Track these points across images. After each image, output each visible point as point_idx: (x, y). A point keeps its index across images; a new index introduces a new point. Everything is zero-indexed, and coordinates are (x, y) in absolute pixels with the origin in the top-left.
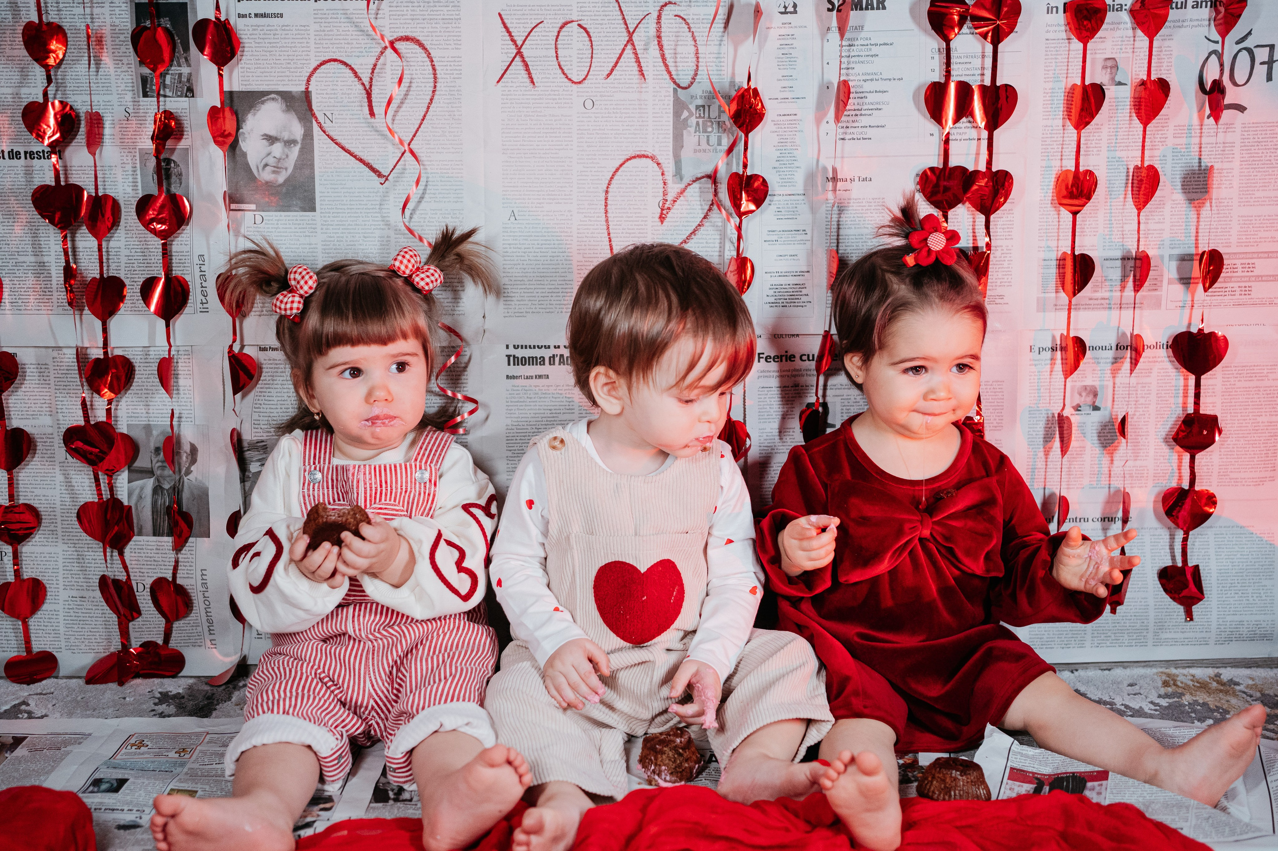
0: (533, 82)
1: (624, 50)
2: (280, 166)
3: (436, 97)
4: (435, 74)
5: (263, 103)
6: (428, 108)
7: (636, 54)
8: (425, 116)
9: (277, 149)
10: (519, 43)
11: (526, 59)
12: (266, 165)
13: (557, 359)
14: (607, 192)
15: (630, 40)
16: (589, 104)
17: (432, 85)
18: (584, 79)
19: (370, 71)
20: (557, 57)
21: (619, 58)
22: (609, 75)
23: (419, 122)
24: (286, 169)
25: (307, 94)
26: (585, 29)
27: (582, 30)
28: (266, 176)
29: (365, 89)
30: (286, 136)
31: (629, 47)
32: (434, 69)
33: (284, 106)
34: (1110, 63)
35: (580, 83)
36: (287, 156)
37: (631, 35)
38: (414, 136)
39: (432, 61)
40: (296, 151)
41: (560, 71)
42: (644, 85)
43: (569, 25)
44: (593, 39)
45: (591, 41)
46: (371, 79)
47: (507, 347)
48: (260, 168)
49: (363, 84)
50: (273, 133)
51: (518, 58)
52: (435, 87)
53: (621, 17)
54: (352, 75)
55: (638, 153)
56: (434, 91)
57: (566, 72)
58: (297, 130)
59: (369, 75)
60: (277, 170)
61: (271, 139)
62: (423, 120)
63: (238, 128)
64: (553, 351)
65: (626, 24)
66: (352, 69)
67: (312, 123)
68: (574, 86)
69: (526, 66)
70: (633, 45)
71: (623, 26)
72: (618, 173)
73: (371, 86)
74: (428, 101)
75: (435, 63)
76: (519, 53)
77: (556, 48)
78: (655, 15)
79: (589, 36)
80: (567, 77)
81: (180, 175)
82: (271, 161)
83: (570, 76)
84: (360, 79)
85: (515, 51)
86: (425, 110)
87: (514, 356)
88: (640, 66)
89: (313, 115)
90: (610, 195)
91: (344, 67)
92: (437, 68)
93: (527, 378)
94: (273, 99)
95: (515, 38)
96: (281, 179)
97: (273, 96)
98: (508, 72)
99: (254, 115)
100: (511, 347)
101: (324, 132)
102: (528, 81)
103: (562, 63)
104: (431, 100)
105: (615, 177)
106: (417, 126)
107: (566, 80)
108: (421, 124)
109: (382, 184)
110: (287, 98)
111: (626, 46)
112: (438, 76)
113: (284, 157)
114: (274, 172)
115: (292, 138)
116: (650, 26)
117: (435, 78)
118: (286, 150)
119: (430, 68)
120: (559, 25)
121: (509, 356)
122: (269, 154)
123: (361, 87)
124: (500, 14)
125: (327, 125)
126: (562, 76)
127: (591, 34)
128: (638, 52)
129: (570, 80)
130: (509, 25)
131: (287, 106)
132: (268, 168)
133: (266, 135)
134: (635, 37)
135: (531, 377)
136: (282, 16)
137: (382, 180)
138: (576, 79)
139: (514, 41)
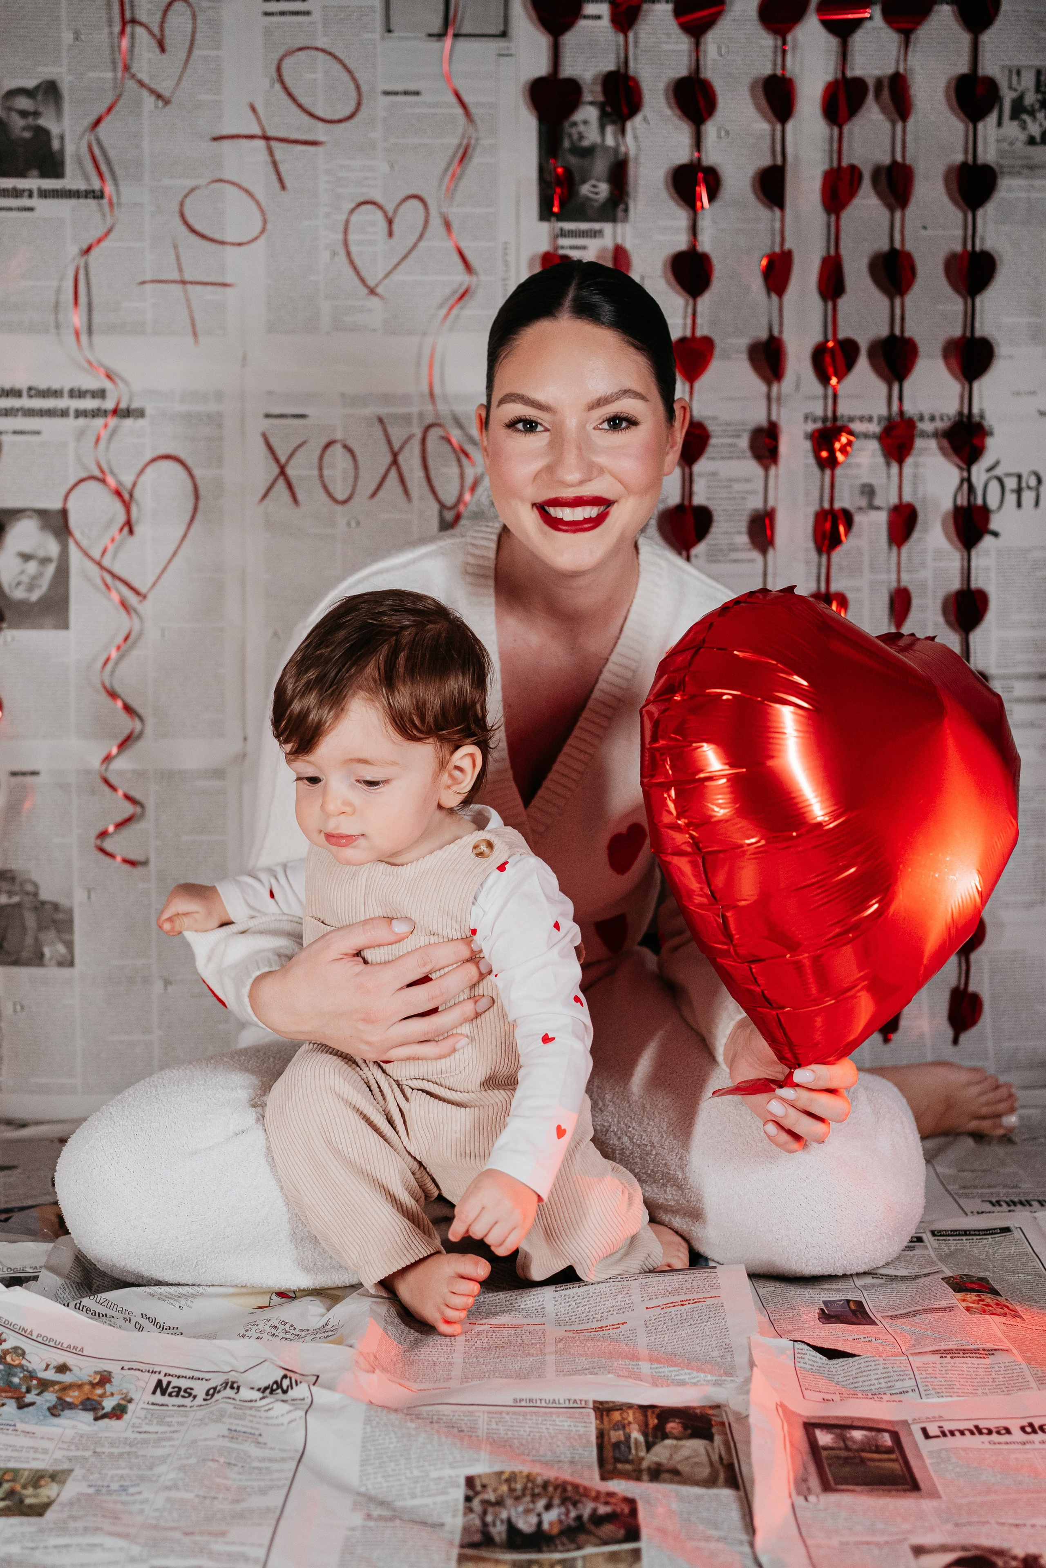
0: (297, 503)
1: (388, 471)
2: (34, 583)
3: (198, 514)
4: (196, 492)
5: (18, 520)
6: (190, 525)
7: (401, 475)
8: (186, 534)
9: (32, 567)
10: (283, 462)
11: (291, 478)
12: (19, 583)
15: (395, 462)
16: (353, 524)
17: (194, 502)
18: (349, 499)
19: (130, 489)
20: (322, 477)
21: (384, 478)
22: (374, 494)
23: (179, 542)
24: (40, 586)
25: (64, 513)
26: (350, 450)
27: (346, 451)
28: (19, 594)
29: (125, 506)
30: (41, 553)
31: (394, 468)
32: (197, 487)
33: (39, 524)
34: (867, 489)
35: (345, 502)
36: (40, 575)
37: (395, 455)
38: (175, 554)
39: (194, 481)
40: (51, 570)
41: (324, 491)
42: (409, 506)
43: (334, 445)
44: (358, 459)
45: (356, 462)
48: (14, 584)
49: (122, 502)
50: (27, 550)
51: (282, 478)
52: (197, 504)
53: (385, 438)
56: (196, 509)
57: (331, 491)
58: (53, 548)
60: (31, 588)
61: (26, 557)
62: (184, 538)
65: (391, 445)
68: (340, 506)
69: (290, 486)
70: (398, 466)
71: (388, 447)
73: (130, 503)
74: (189, 521)
75: (198, 482)
76: (283, 472)
77: (321, 469)
78: (419, 436)
79: (354, 457)
80: (332, 497)
82: (25, 579)
83: (335, 496)
85: (278, 471)
86: (186, 527)
88: (405, 488)
89: (70, 533)
91: (101, 484)
92: (199, 486)
94: (30, 517)
95: (279, 458)
96: (35, 596)
97: (28, 513)
98: (272, 492)
101: (81, 549)
102: (292, 502)
103: (326, 482)
104: (194, 517)
107: (331, 500)
108: (181, 543)
109: (141, 602)
110: (42, 514)
111: (391, 466)
112: (200, 495)
113: (38, 574)
114: (27, 591)
115: (48, 555)
116: (415, 448)
117: (197, 497)
118: (41, 569)
119: (192, 486)
120: (324, 446)
122: (23, 572)
123: (121, 505)
124: (265, 436)
125: (84, 543)
126: (327, 496)
127: (357, 455)
128: (403, 473)
129: (335, 499)
130: (273, 445)
131: (44, 524)
132: (21, 587)
133: (22, 553)
134: (401, 459)
136: (38, 433)
137: (140, 598)
138: (340, 497)
139: (277, 460)
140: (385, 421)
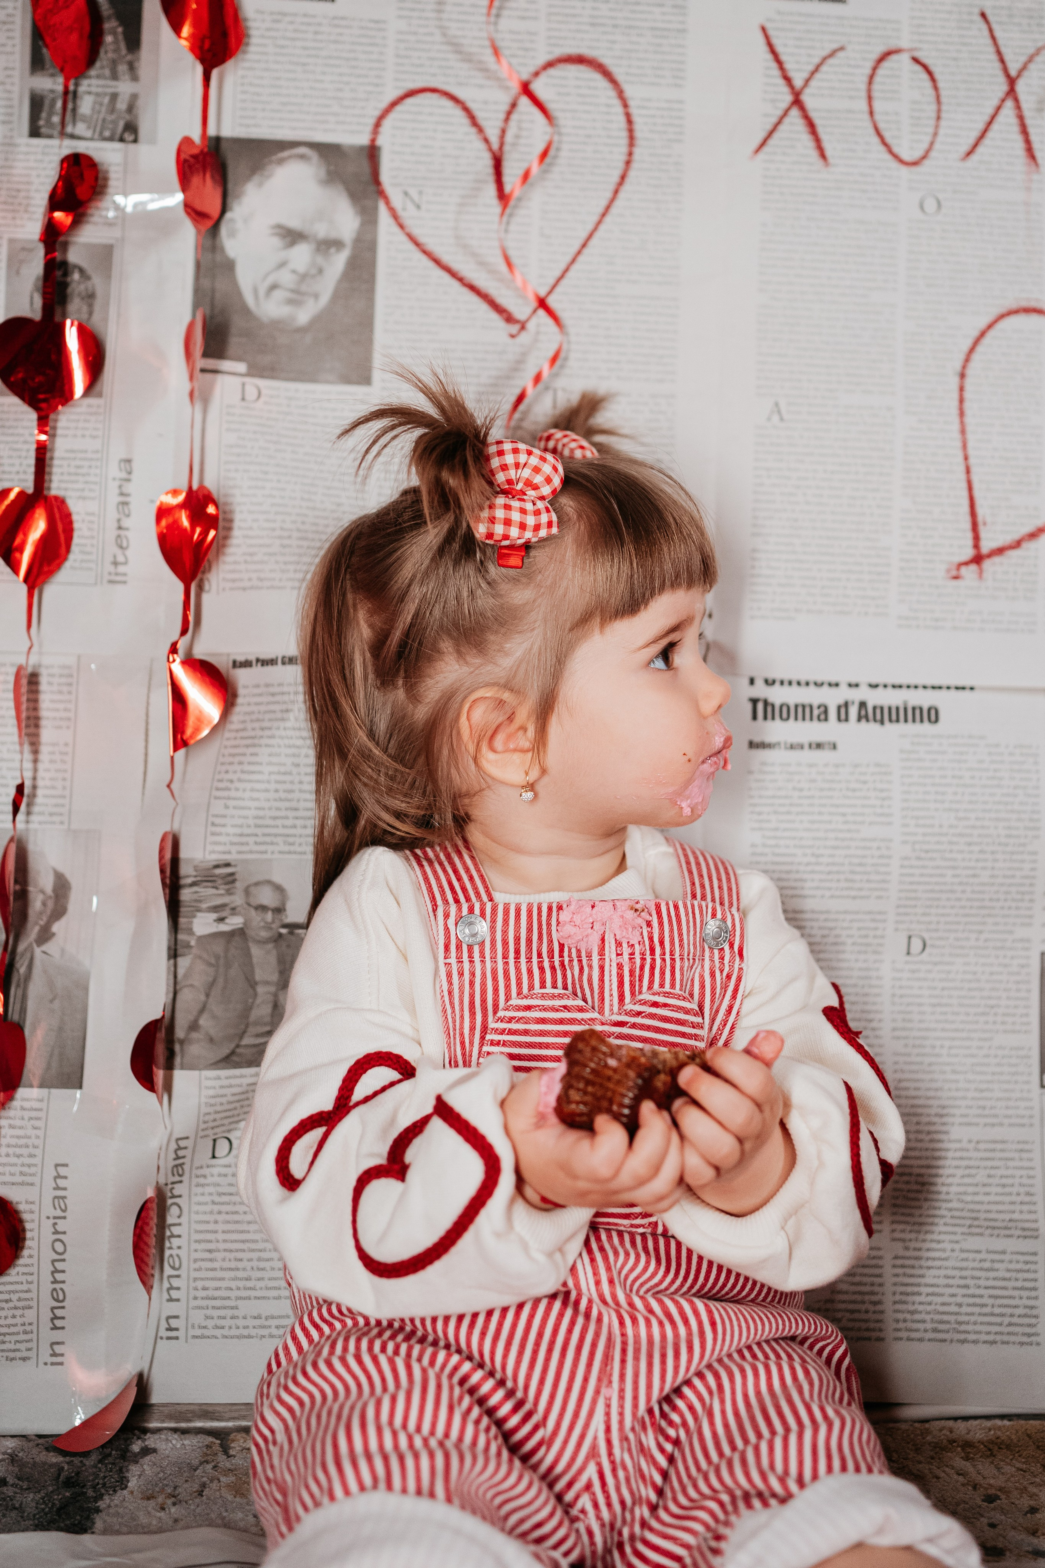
0: (823, 156)
1: (998, 108)
2: (304, 288)
3: (632, 174)
4: (631, 131)
5: (279, 162)
6: (616, 192)
7: (1021, 118)
8: (608, 208)
9: (301, 256)
10: (798, 83)
11: (813, 114)
12: (274, 287)
13: (853, 711)
14: (962, 376)
15: (1012, 92)
16: (930, 205)
17: (624, 150)
18: (924, 157)
19: (502, 116)
20: (871, 113)
21: (990, 123)
22: (969, 153)
23: (595, 218)
24: (316, 297)
25: (372, 153)
26: (925, 67)
27: (918, 68)
28: (273, 309)
29: (490, 149)
30: (322, 230)
31: (1009, 103)
32: (629, 121)
33: (322, 172)
35: (915, 164)
36: (320, 271)
37: (1012, 82)
38: (584, 245)
39: (625, 106)
40: (338, 264)
41: (876, 140)
42: (1035, 177)
43: (894, 57)
44: (940, 85)
45: (936, 88)
46: (503, 131)
47: (752, 681)
48: (262, 292)
49: (486, 140)
50: (294, 223)
51: (795, 112)
52: (630, 154)
53: (992, 49)
54: (466, 121)
55: (1024, 304)
56: (628, 163)
57: (889, 140)
58: (344, 220)
59: (500, 124)
60: (296, 298)
61: (290, 236)
62: (604, 215)
63: (224, 210)
64: (843, 694)
65: (1002, 61)
66: (466, 110)
67: (376, 208)
68: (904, 170)
69: (811, 126)
70: (1016, 100)
71: (998, 65)
72: (986, 340)
73: (502, 144)
74: (616, 178)
75: (633, 111)
76: (797, 102)
77: (870, 98)
79: (933, 79)
80: (891, 152)
81: (90, 297)
82: (285, 278)
83: (896, 150)
84: (480, 130)
85: (789, 98)
86: (609, 195)
87: (766, 703)
88: (1028, 142)
89: (381, 193)
90: (969, 383)
91: (449, 103)
92: (636, 119)
93: (792, 747)
94: (302, 157)
95: (791, 74)
96: (303, 316)
97: (300, 150)
98: (776, 135)
99: (260, 185)
100: (759, 683)
101: (401, 226)
102: (814, 154)
103: (881, 126)
104: (623, 177)
105: (980, 349)
106: (590, 227)
107: (888, 157)
108: (599, 223)
109: (513, 336)
110: (329, 153)
111: (1003, 101)
112: (638, 134)
113: (314, 271)
114: (290, 302)
115: (334, 235)
117: (632, 138)
118: (320, 260)
119: (622, 119)
120: (875, 56)
121: (754, 701)
122: (282, 265)
123: (482, 146)
124: (764, 29)
125: (408, 214)
126: (882, 148)
127: (937, 76)
128: (1027, 114)
129: (896, 156)
130: (779, 49)
131: (329, 173)
132: (278, 294)
133: (279, 226)
134: (1020, 87)
135: (802, 747)
137: (514, 329)
138: (906, 156)
139: (787, 79)
140: (991, 18)
